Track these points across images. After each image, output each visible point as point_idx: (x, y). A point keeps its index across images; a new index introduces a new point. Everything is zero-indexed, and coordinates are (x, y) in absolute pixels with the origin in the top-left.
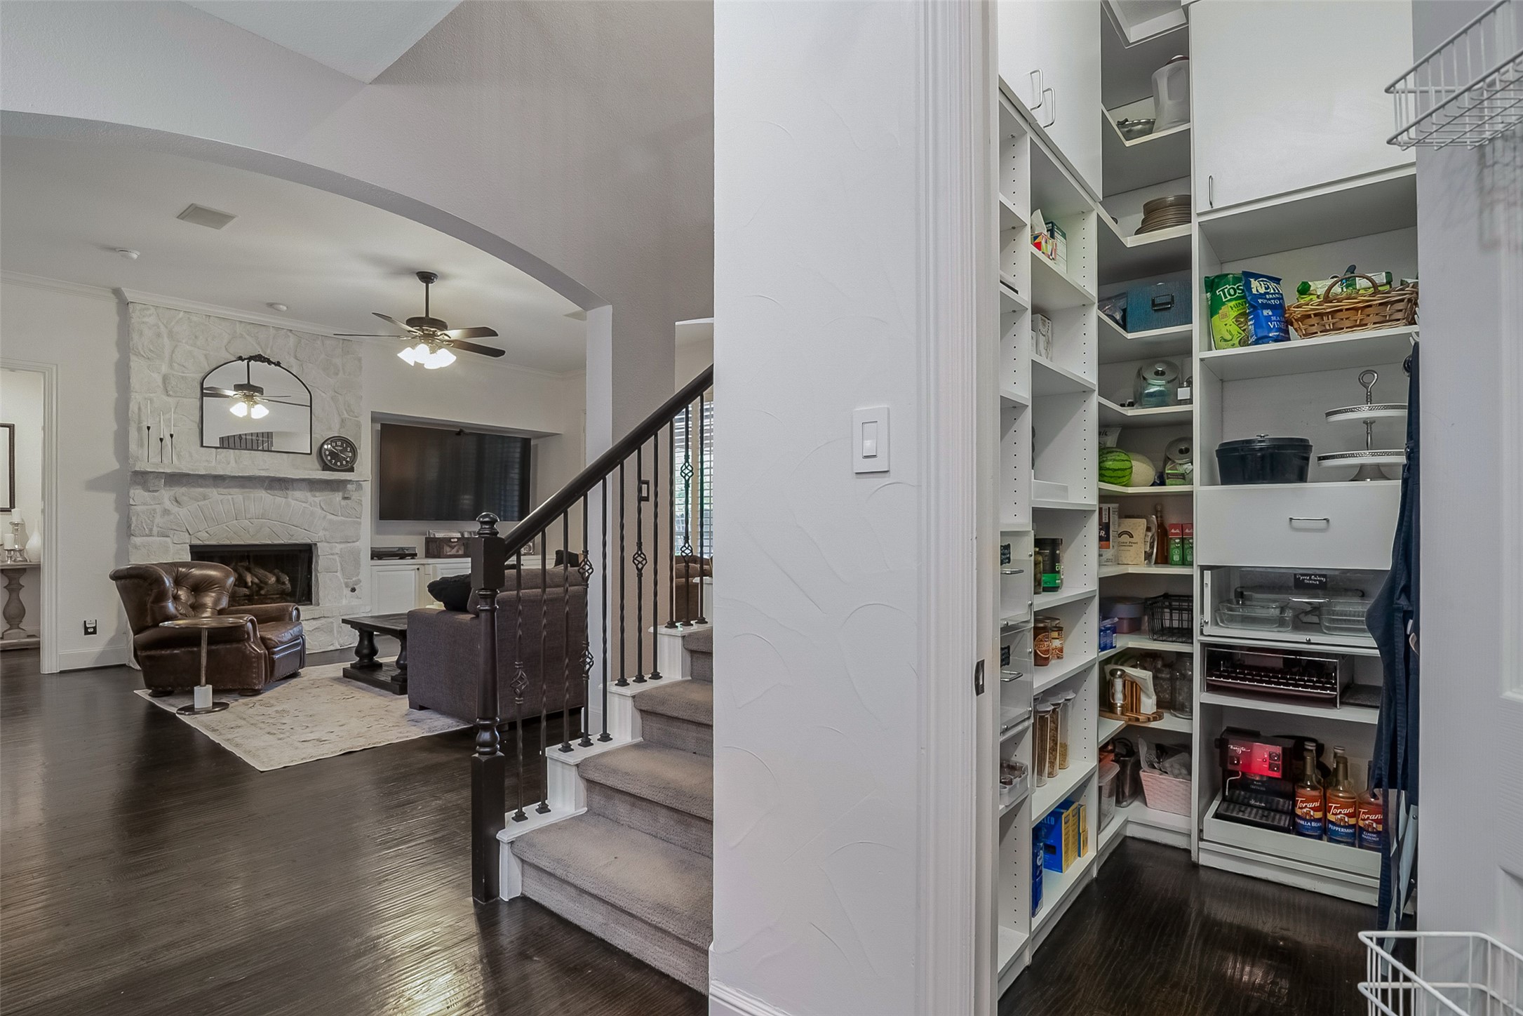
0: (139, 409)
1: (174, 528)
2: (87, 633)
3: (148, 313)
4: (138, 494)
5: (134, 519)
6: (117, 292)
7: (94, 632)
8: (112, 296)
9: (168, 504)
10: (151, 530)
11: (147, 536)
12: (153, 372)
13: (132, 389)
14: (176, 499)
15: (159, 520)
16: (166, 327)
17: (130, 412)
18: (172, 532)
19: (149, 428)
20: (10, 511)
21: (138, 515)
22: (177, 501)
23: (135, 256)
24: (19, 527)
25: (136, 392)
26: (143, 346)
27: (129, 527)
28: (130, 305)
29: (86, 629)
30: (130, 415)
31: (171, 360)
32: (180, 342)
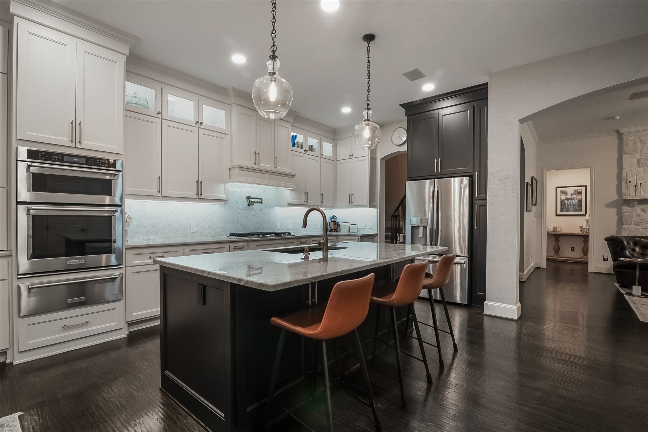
0: (627, 175)
1: (642, 222)
2: (604, 260)
3: (630, 135)
4: (625, 209)
5: (624, 218)
6: (618, 131)
7: (607, 260)
8: (615, 133)
9: (639, 212)
10: (631, 223)
11: (629, 225)
12: (633, 159)
13: (623, 167)
14: (643, 209)
15: (635, 218)
16: (639, 139)
17: (622, 177)
18: (641, 223)
19: (630, 182)
20: (585, 215)
21: (625, 216)
22: (643, 211)
23: (618, 118)
24: (588, 221)
25: (625, 168)
26: (628, 149)
27: (622, 221)
28: (623, 135)
29: (604, 258)
30: (622, 178)
31: (641, 152)
32: (645, 144)
